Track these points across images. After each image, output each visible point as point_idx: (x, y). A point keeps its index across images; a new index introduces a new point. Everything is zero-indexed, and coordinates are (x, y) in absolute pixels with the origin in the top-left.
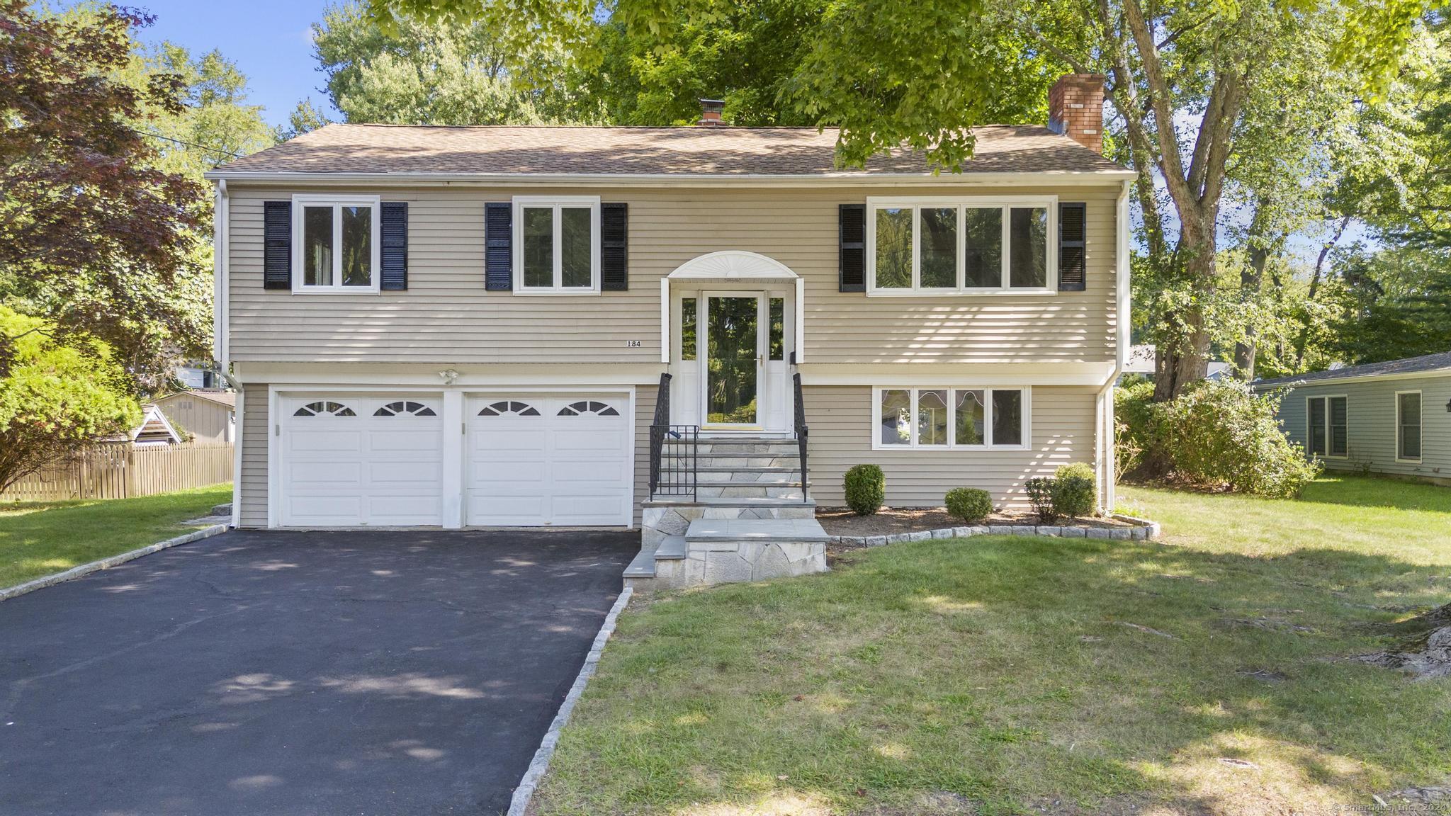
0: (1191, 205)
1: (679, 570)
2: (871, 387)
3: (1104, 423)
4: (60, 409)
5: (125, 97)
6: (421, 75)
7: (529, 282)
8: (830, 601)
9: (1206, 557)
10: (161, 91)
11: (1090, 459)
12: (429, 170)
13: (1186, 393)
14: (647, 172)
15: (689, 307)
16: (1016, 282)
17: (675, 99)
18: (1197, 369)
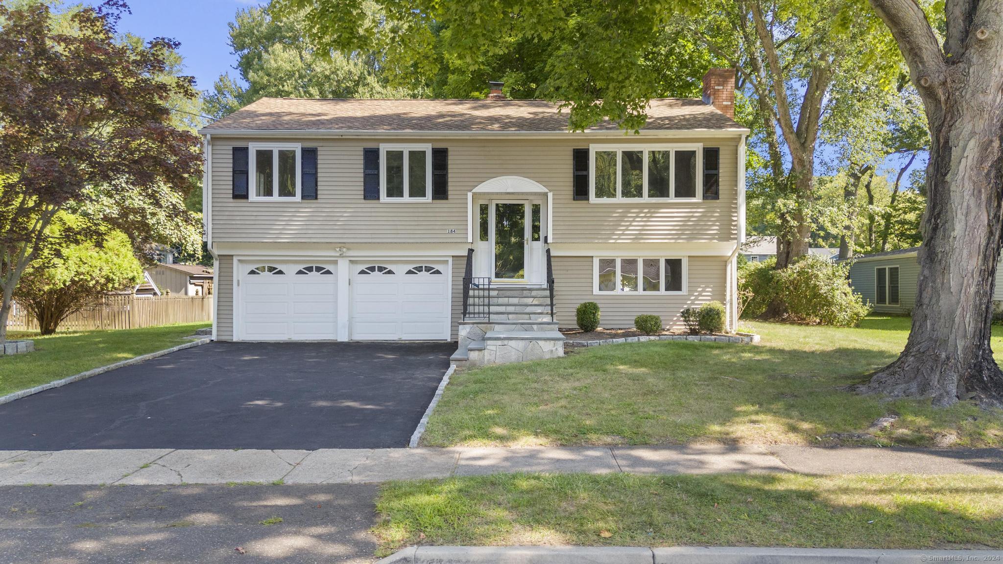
0: (798, 145)
1: (482, 356)
2: (592, 257)
3: (731, 278)
4: (98, 272)
5: (162, 88)
6: (301, 57)
7: (390, 194)
8: (565, 368)
9: (782, 351)
10: (183, 85)
11: (723, 300)
12: (330, 128)
13: (794, 264)
14: (460, 129)
15: (484, 209)
16: (678, 195)
17: (471, 78)
18: (802, 249)
